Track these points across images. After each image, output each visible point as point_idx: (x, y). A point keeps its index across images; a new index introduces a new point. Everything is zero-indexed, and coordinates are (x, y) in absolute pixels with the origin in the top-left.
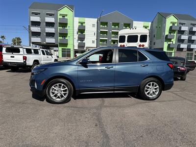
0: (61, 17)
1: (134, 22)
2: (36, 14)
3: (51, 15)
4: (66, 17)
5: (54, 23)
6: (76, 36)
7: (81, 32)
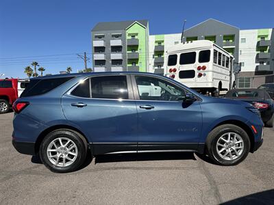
0: (130, 38)
1: (241, 32)
2: (100, 37)
3: (117, 36)
4: (136, 37)
5: (121, 47)
6: (152, 61)
7: (158, 55)
